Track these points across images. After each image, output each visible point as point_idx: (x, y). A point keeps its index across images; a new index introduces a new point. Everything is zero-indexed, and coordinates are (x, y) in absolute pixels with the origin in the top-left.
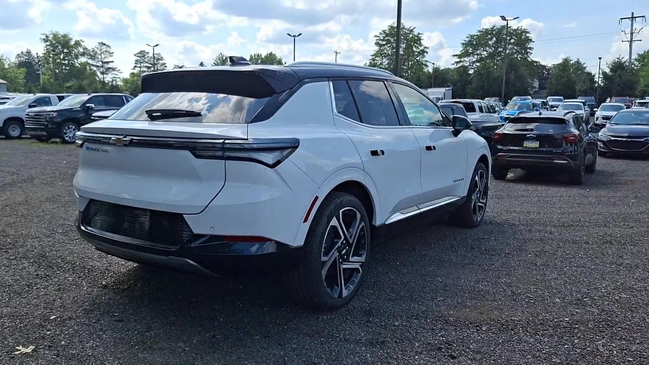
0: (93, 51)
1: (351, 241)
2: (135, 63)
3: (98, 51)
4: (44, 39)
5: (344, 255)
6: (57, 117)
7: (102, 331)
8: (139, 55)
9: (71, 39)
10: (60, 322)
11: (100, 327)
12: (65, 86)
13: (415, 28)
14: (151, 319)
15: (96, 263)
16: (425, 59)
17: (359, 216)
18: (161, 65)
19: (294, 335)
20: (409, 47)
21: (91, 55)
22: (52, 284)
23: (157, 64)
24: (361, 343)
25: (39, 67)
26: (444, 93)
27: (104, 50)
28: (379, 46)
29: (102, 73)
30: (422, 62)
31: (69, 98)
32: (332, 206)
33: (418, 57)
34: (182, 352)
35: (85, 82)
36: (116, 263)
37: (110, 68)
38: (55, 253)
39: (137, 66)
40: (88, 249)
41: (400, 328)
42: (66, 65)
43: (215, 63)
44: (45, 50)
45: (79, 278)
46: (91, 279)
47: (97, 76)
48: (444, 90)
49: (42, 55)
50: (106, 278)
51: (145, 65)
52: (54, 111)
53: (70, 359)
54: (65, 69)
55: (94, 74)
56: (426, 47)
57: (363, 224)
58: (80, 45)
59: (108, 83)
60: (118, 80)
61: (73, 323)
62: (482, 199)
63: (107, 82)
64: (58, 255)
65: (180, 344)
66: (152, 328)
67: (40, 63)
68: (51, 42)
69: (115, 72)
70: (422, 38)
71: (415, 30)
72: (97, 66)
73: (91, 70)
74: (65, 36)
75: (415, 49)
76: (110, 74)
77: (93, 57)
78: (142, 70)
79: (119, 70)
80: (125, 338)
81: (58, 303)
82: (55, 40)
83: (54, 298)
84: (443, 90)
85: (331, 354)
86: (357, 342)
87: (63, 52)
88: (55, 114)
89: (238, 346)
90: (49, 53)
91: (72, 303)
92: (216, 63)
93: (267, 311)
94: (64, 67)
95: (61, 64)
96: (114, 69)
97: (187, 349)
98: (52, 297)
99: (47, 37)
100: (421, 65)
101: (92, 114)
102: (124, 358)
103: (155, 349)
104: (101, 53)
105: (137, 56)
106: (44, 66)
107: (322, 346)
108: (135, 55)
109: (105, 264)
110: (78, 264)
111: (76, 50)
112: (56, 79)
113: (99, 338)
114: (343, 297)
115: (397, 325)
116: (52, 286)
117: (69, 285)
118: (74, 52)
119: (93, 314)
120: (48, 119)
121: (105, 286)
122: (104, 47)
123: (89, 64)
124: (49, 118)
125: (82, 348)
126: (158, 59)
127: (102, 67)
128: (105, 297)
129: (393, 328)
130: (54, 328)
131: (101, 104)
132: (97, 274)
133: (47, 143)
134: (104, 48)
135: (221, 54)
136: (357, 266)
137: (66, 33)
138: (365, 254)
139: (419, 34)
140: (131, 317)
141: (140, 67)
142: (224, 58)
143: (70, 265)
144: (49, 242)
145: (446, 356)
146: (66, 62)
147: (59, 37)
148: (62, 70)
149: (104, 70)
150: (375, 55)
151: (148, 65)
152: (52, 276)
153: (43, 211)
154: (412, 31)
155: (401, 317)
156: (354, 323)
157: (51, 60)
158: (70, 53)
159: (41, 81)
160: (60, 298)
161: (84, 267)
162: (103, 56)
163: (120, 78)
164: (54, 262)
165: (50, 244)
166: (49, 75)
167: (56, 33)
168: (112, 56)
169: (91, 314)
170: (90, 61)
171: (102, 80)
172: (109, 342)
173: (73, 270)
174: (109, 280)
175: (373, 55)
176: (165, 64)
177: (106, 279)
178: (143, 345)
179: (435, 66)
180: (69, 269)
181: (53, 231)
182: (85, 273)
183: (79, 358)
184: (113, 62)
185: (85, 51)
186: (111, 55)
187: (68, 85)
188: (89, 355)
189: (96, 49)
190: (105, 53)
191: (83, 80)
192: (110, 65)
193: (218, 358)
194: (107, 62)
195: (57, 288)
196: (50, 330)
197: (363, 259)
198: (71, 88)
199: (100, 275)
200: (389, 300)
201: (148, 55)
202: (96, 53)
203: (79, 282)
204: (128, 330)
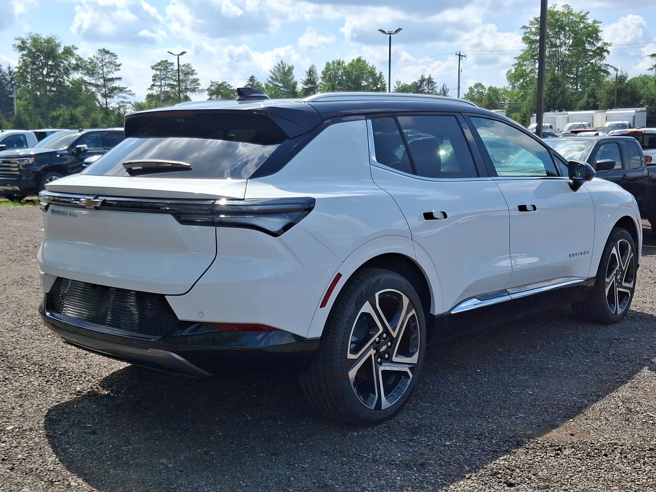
0: (90, 62)
1: (394, 335)
2: (154, 80)
3: (98, 62)
4: (19, 47)
5: (385, 352)
6: (35, 164)
7: (69, 444)
8: (159, 67)
9: (59, 45)
10: (18, 434)
11: (67, 440)
12: (50, 116)
13: (588, 13)
14: (132, 432)
15: (72, 364)
16: (604, 62)
17: (406, 301)
18: (192, 83)
19: (309, 453)
20: (578, 43)
21: (87, 69)
22: (11, 390)
23: (185, 81)
24: (393, 464)
25: (11, 87)
26: (634, 117)
27: (107, 60)
28: (530, 43)
29: (105, 96)
30: (600, 67)
31: (54, 134)
32: (364, 287)
33: (592, 59)
34: (164, 469)
35: (79, 111)
36: (96, 365)
37: (116, 88)
38: (18, 351)
39: (157, 84)
40: (63, 347)
41: (452, 449)
42: (52, 85)
43: (272, 78)
44: (20, 62)
45: (47, 382)
46: (62, 384)
47: (98, 100)
48: (634, 111)
49: (16, 70)
50: (81, 382)
51: (167, 82)
52: (30, 156)
53: (26, 474)
54: (51, 91)
55: (93, 96)
56: (606, 44)
57: (413, 312)
58: (71, 54)
59: (113, 111)
60: (128, 105)
61: (34, 434)
62: (626, 281)
63: (111, 109)
64: (23, 354)
65: (162, 461)
66: (131, 442)
67: (13, 83)
68: (30, 50)
69: (124, 95)
70: (600, 29)
71: (588, 16)
72: (97, 86)
73: (88, 91)
74: (49, 41)
75: (588, 47)
76: (116, 97)
77: (91, 72)
78: (163, 90)
79: (130, 91)
80: (95, 453)
81: (18, 411)
82: (35, 46)
83: (13, 405)
84: (631, 111)
85: (351, 475)
86: (390, 463)
87: (46, 65)
88: (31, 161)
89: (235, 464)
90: (26, 66)
91: (35, 412)
92: (274, 77)
93: (281, 425)
94: (48, 88)
95: (43, 83)
96: (121, 90)
97: (170, 466)
98: (12, 404)
99: (23, 42)
100: (598, 72)
101: (84, 159)
102: (92, 474)
103: (131, 465)
104: (102, 66)
105: (156, 69)
106: (19, 87)
107: (342, 467)
108: (153, 68)
109: (82, 365)
110: (47, 365)
111: (65, 62)
112: (37, 106)
113: (64, 452)
114: (382, 409)
115: (448, 445)
116: (12, 392)
117: (33, 391)
118: (62, 65)
119: (61, 425)
120: (21, 167)
121: (79, 392)
122: (107, 56)
123: (85, 82)
124: (23, 166)
125: (43, 462)
126: (187, 74)
127: (104, 86)
128: (77, 405)
129: (442, 448)
130: (11, 439)
131: (97, 146)
132: (70, 378)
133: (20, 202)
134: (107, 58)
135: (282, 62)
136: (405, 369)
137: (50, 36)
138: (418, 352)
139: (595, 22)
140: (107, 429)
141: (160, 86)
142: (286, 69)
143: (37, 367)
144: (12, 337)
145: (501, 482)
146: (52, 80)
147: (41, 43)
148: (46, 91)
149: (107, 92)
150: (522, 58)
151: (172, 82)
152: (12, 379)
153: (7, 297)
154: (583, 18)
155: (458, 436)
156: (392, 441)
157: (29, 77)
158: (55, 67)
159: (15, 108)
160: (21, 406)
161: (55, 368)
162: (105, 70)
163: (130, 103)
164: (17, 363)
165: (14, 340)
166: (26, 100)
167: (36, 37)
168: (119, 69)
169: (58, 425)
170: (86, 78)
171: (105, 106)
172: (76, 457)
173: (41, 372)
174: (84, 385)
175: (519, 58)
176: (197, 80)
177: (82, 384)
178: (117, 460)
179: (619, 74)
180: (35, 371)
181: (19, 323)
182: (55, 376)
183: (37, 472)
184: (120, 78)
185: (79, 62)
186: (117, 68)
187: (55, 114)
188: (49, 470)
189: (95, 60)
190: (108, 65)
191: (75, 107)
192: (116, 84)
193: (207, 477)
194: (112, 80)
195: (18, 394)
196: (6, 442)
197: (414, 359)
198: (59, 119)
199: (74, 379)
200: (449, 415)
201: (171, 67)
202: (95, 66)
203: (47, 388)
204: (101, 444)
